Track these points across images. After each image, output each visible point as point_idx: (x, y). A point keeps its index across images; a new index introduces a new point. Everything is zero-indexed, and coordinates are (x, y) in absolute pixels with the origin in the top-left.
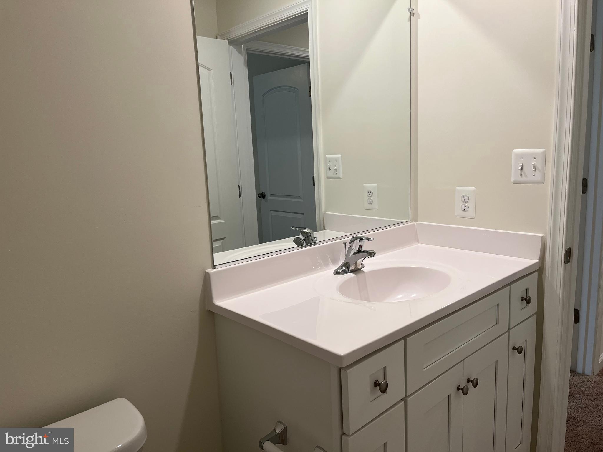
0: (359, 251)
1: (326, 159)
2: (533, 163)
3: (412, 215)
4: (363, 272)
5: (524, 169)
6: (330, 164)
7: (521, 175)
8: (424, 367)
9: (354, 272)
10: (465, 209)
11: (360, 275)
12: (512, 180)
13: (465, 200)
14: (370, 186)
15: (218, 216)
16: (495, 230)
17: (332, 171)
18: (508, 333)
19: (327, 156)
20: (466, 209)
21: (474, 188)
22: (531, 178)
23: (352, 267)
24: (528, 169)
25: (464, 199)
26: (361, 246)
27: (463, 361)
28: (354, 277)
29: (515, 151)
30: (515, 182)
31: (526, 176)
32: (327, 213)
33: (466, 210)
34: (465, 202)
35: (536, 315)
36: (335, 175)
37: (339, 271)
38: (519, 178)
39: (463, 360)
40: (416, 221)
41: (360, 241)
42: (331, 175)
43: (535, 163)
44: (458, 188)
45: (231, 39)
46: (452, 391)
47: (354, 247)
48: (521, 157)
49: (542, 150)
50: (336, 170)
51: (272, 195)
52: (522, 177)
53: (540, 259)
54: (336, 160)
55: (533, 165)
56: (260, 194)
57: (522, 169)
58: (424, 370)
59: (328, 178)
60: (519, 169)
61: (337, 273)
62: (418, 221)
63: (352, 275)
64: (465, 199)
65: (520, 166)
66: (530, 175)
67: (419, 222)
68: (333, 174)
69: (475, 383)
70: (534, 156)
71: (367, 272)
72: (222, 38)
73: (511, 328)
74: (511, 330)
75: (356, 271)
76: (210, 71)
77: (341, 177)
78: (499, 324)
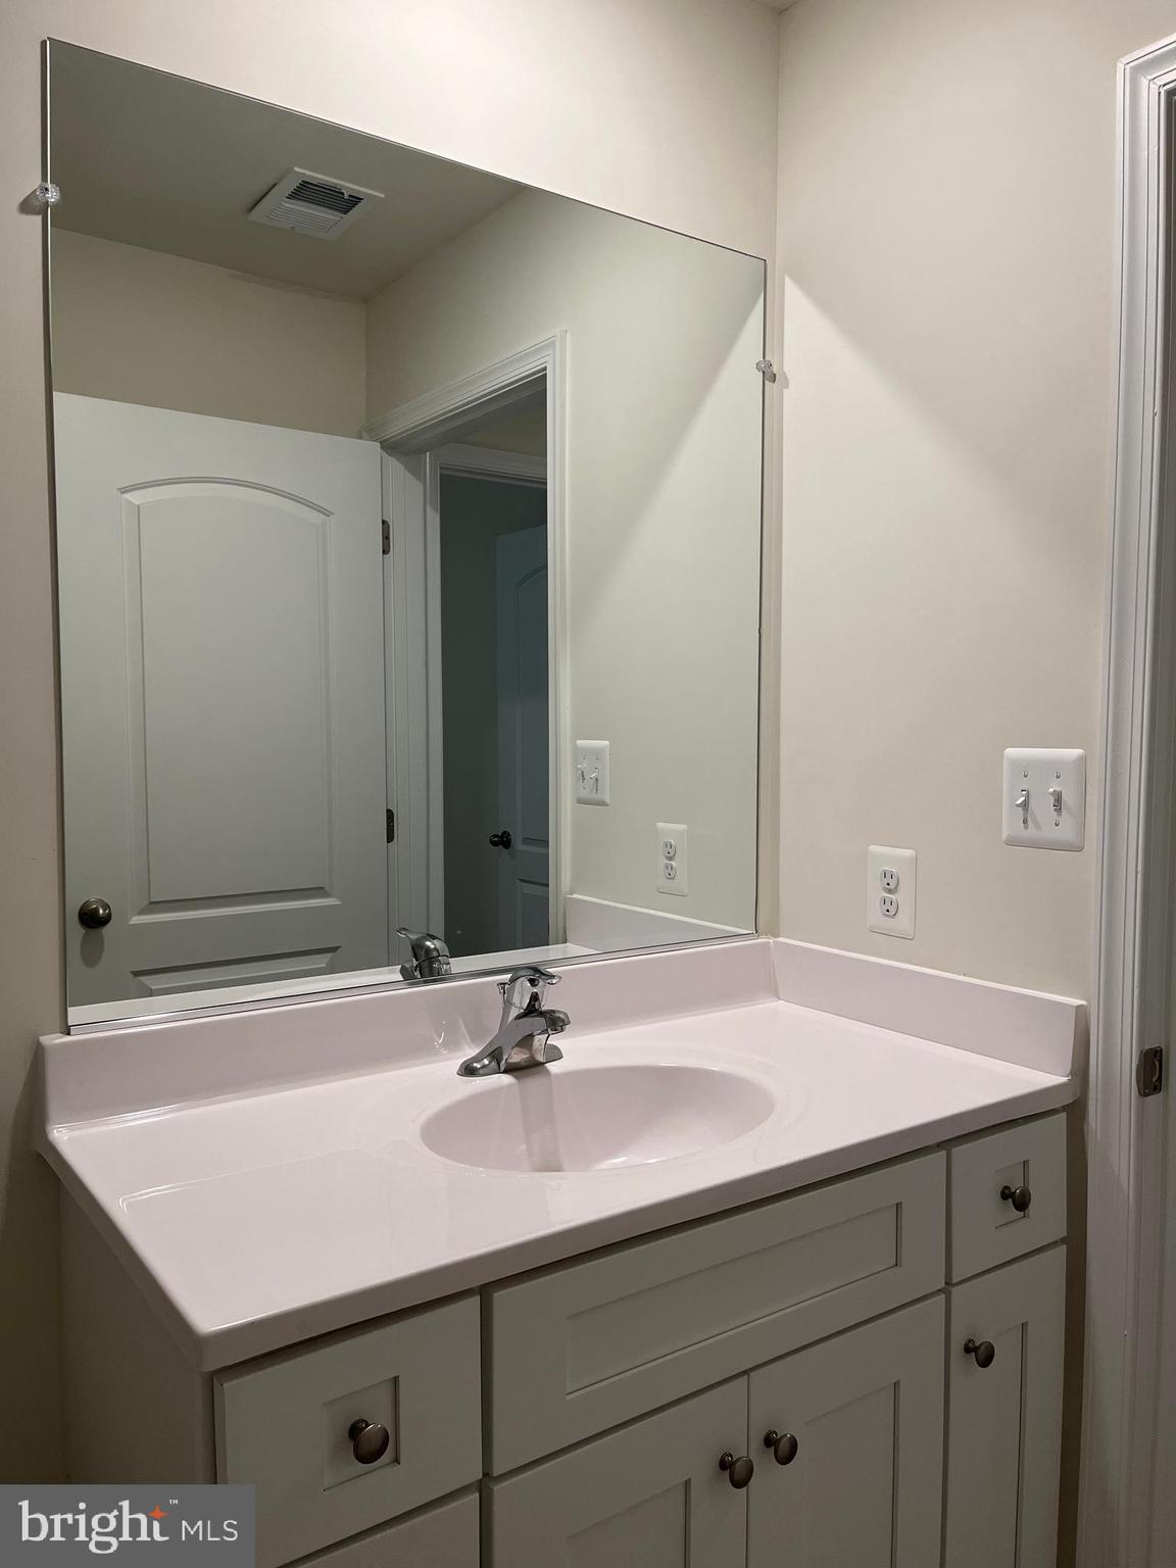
0: (532, 1010)
1: (575, 748)
2: (1051, 790)
3: (761, 917)
4: (548, 1072)
5: (1032, 804)
6: (584, 765)
7: (1025, 821)
8: (569, 1391)
9: (519, 1073)
10: (891, 909)
11: (534, 1083)
12: (1004, 836)
13: (888, 884)
14: (672, 829)
15: (322, 888)
16: (961, 978)
17: (589, 783)
18: (943, 1296)
19: (578, 742)
20: (893, 910)
21: (909, 853)
22: (1050, 833)
23: (517, 1057)
24: (1042, 807)
25: (886, 881)
26: (535, 998)
27: (746, 1377)
28: (509, 1086)
29: (1011, 752)
30: (1011, 842)
31: (1038, 826)
32: (575, 896)
33: (892, 913)
34: (890, 891)
35: (1065, 1246)
36: (594, 796)
37: (475, 1065)
38: (1020, 831)
39: (745, 1372)
40: (776, 935)
41: (533, 982)
42: (585, 794)
43: (1058, 789)
44: (874, 848)
45: (387, 440)
46: (700, 1469)
47: (516, 999)
48: (1024, 769)
49: (1077, 752)
50: (597, 780)
51: (527, 840)
52: (1026, 828)
53: (1072, 1073)
54: (597, 754)
55: (1051, 794)
56: (496, 836)
57: (1025, 805)
58: (568, 1397)
59: (581, 801)
60: (1017, 805)
61: (468, 1070)
62: (779, 936)
63: (506, 1079)
64: (891, 884)
65: (1022, 796)
66: (1047, 824)
67: (781, 939)
68: (591, 792)
69: (782, 1449)
70: (1056, 770)
71: (557, 1076)
72: (371, 439)
73: (954, 1281)
74: (955, 1290)
75: (529, 1068)
76: (328, 516)
77: (608, 802)
78: (901, 1266)
